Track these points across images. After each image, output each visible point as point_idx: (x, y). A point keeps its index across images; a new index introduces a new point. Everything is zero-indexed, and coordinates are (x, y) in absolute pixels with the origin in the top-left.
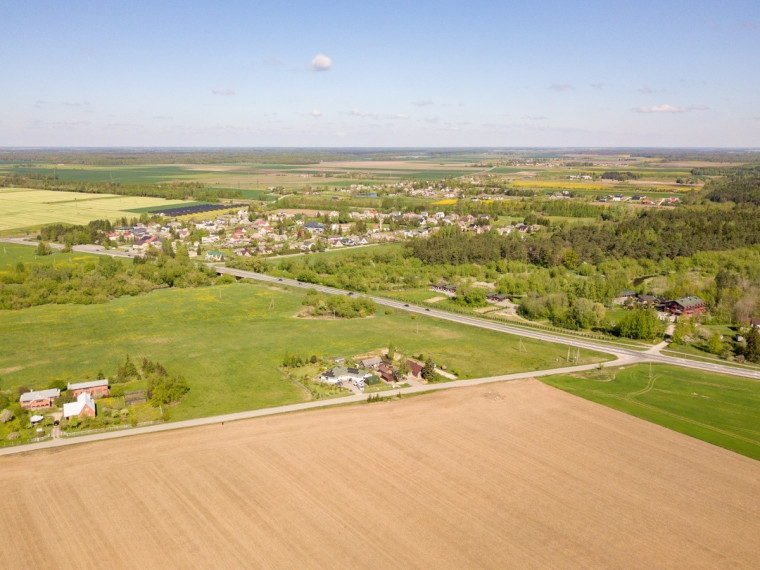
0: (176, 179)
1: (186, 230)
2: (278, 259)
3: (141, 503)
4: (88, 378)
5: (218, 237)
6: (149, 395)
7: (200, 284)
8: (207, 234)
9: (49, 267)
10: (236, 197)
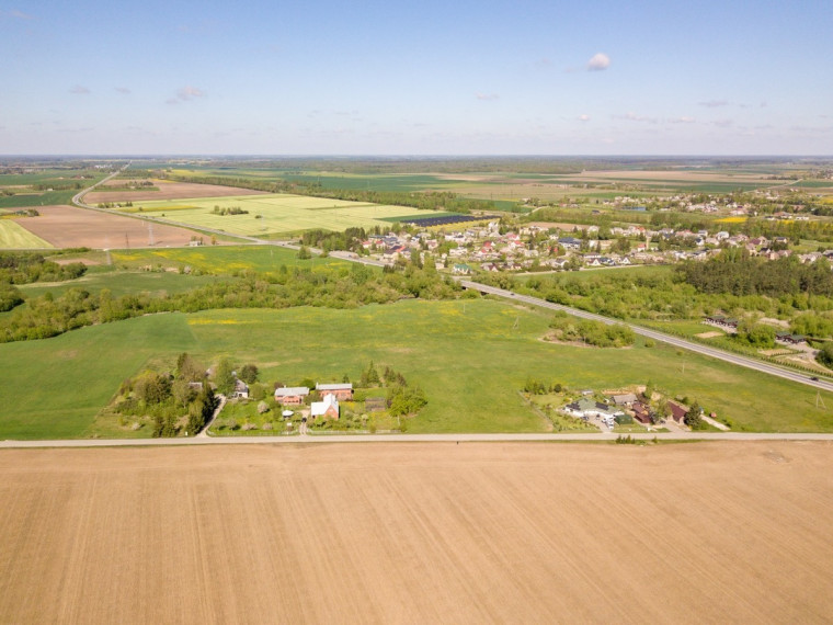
0: (428, 188)
1: (435, 241)
2: (527, 276)
3: (374, 510)
4: (334, 381)
5: (466, 250)
6: (389, 404)
7: (445, 297)
8: (455, 246)
9: (308, 270)
10: (487, 208)
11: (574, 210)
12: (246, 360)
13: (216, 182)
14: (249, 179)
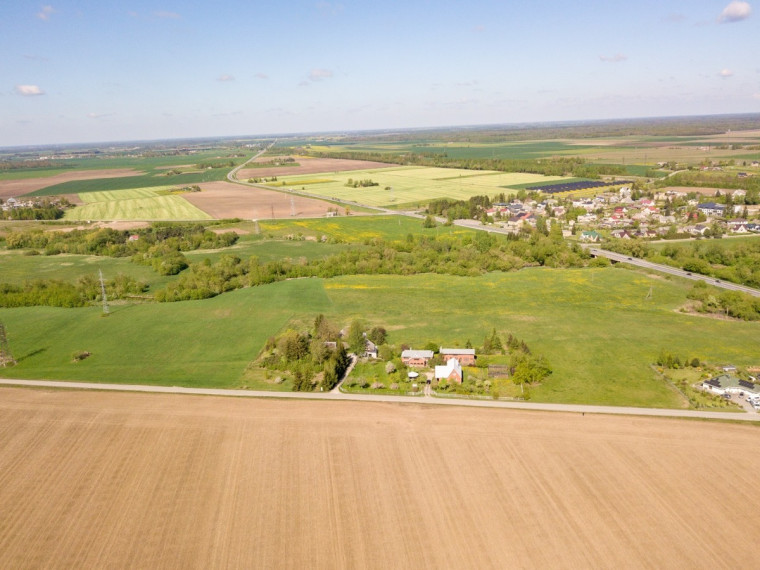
0: (557, 155)
1: (562, 207)
2: (662, 244)
3: (497, 475)
4: (457, 345)
5: (595, 217)
6: (512, 372)
7: (572, 265)
8: (583, 212)
9: (433, 239)
10: (619, 172)
11: (717, 173)
12: (376, 322)
13: (350, 156)
14: (379, 152)
